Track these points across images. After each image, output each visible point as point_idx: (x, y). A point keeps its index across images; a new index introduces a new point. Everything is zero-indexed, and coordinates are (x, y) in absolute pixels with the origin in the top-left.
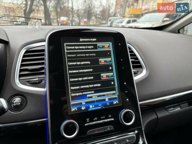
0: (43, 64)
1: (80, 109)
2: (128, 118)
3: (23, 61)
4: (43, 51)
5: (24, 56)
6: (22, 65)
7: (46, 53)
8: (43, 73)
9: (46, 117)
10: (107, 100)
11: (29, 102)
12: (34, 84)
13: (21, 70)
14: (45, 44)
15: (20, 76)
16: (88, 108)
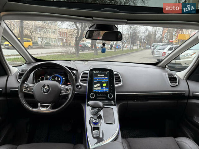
0: (87, 78)
1: (96, 91)
2: (110, 96)
3: (82, 76)
4: (88, 74)
5: (82, 75)
6: (81, 78)
7: (89, 74)
8: (87, 80)
9: (86, 92)
10: (105, 90)
11: (82, 87)
12: (84, 83)
13: (81, 79)
14: (89, 71)
15: (81, 80)
16: (98, 91)
